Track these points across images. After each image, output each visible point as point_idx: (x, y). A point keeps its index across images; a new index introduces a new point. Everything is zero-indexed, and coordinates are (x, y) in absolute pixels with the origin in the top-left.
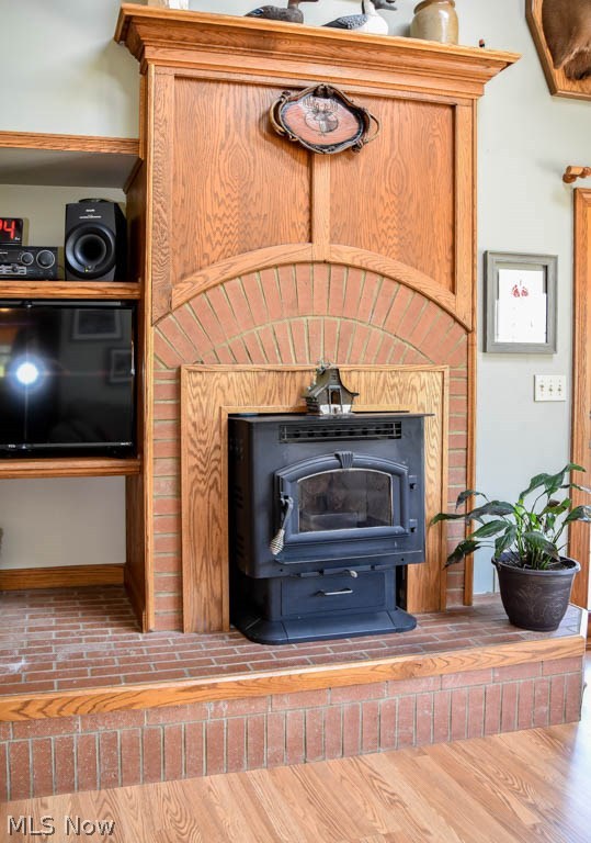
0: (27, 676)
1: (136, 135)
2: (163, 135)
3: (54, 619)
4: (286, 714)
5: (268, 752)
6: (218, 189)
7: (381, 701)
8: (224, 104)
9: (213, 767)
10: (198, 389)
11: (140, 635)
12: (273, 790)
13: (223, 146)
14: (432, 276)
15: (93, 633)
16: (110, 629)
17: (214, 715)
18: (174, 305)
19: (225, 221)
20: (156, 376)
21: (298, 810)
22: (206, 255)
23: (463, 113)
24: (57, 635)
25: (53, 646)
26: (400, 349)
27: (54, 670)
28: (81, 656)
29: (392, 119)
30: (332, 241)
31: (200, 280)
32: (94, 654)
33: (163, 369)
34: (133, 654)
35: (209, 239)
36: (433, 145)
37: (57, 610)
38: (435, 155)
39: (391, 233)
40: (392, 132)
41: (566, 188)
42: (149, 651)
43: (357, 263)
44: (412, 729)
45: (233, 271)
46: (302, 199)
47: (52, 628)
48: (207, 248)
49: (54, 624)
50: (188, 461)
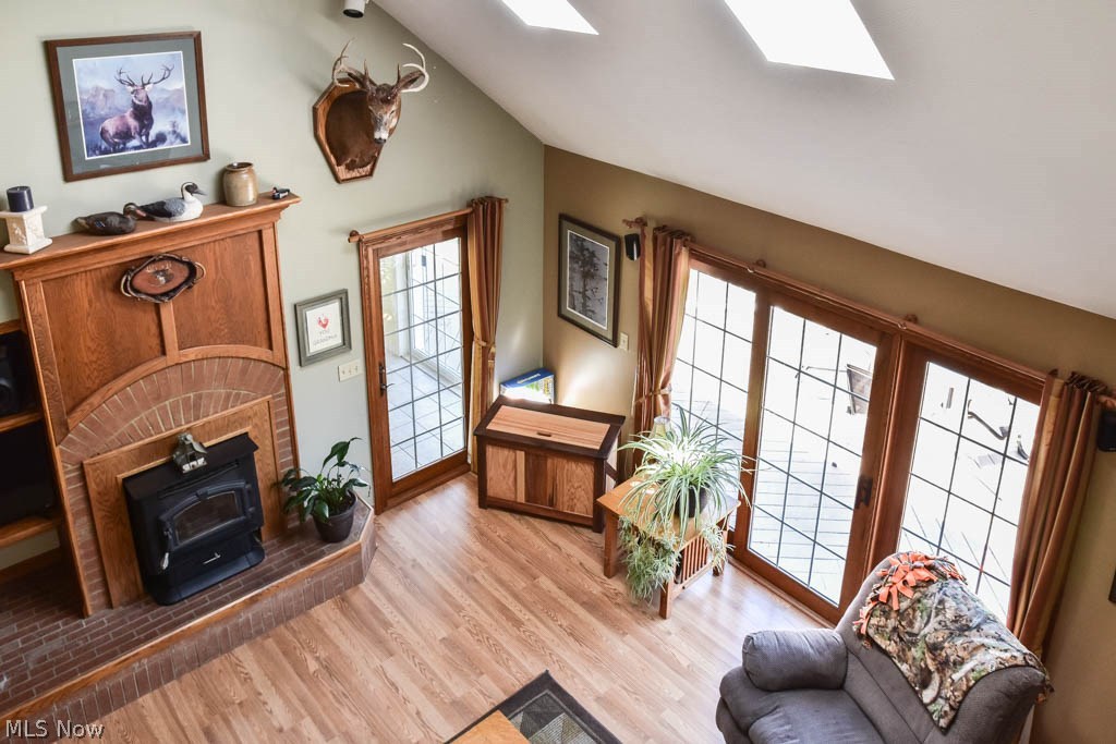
0: (13, 690)
1: (16, 317)
2: (40, 325)
3: (15, 625)
4: (184, 647)
5: (175, 671)
6: (90, 344)
7: (241, 620)
8: (84, 286)
9: (144, 691)
10: (98, 473)
11: (83, 622)
12: (180, 693)
13: (89, 315)
14: (255, 345)
15: (50, 630)
16: (60, 623)
17: (140, 666)
18: (70, 428)
19: (99, 362)
20: (66, 473)
21: (194, 704)
22: (88, 389)
23: (267, 234)
24: (23, 642)
25: (23, 656)
26: (238, 395)
27: (30, 678)
28: (45, 658)
29: (215, 253)
30: (180, 348)
31: (88, 407)
32: (53, 654)
33: (70, 467)
34: (81, 644)
35: (89, 377)
36: (248, 260)
37: (15, 613)
38: (250, 266)
39: (222, 327)
40: (216, 261)
42: (92, 636)
43: (199, 357)
44: (262, 625)
45: (110, 394)
46: (154, 329)
47: (15, 636)
48: (89, 384)
49: (16, 631)
50: (98, 515)
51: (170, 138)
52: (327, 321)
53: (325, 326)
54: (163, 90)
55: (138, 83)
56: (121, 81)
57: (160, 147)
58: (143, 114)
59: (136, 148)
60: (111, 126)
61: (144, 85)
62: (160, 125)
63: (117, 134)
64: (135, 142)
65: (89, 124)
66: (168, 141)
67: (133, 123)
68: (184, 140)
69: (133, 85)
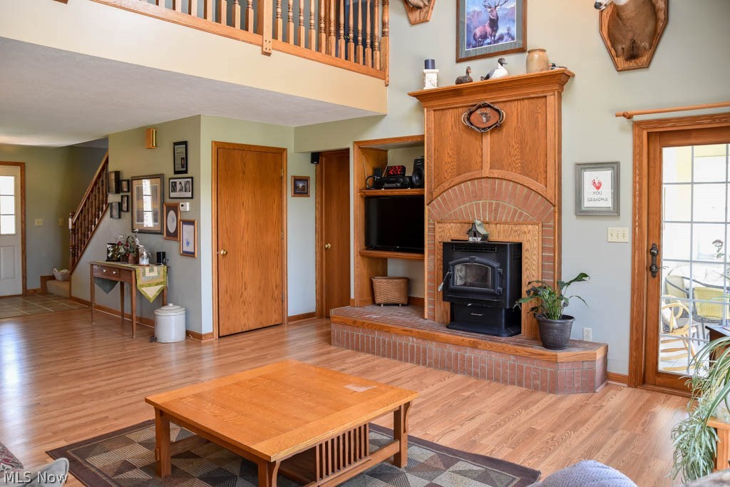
2: (430, 134)
6: (449, 151)
8: (450, 117)
10: (441, 230)
14: (537, 180)
18: (434, 197)
19: (452, 164)
20: (429, 224)
22: (445, 178)
23: (549, 99)
26: (521, 214)
29: (517, 111)
30: (491, 168)
31: (442, 187)
33: (431, 221)
35: (446, 171)
36: (537, 117)
38: (538, 122)
39: (517, 162)
40: (518, 115)
41: (628, 122)
43: (500, 177)
45: (453, 184)
46: (479, 151)
48: (446, 175)
51: (506, 37)
52: (600, 184)
53: (598, 188)
54: (505, 9)
55: (493, 6)
56: (485, 6)
57: (500, 43)
58: (494, 24)
59: (488, 44)
60: (478, 32)
61: (496, 7)
62: (502, 30)
63: (481, 36)
64: (488, 41)
65: (469, 31)
66: (505, 39)
67: (489, 30)
68: (513, 39)
69: (490, 8)
